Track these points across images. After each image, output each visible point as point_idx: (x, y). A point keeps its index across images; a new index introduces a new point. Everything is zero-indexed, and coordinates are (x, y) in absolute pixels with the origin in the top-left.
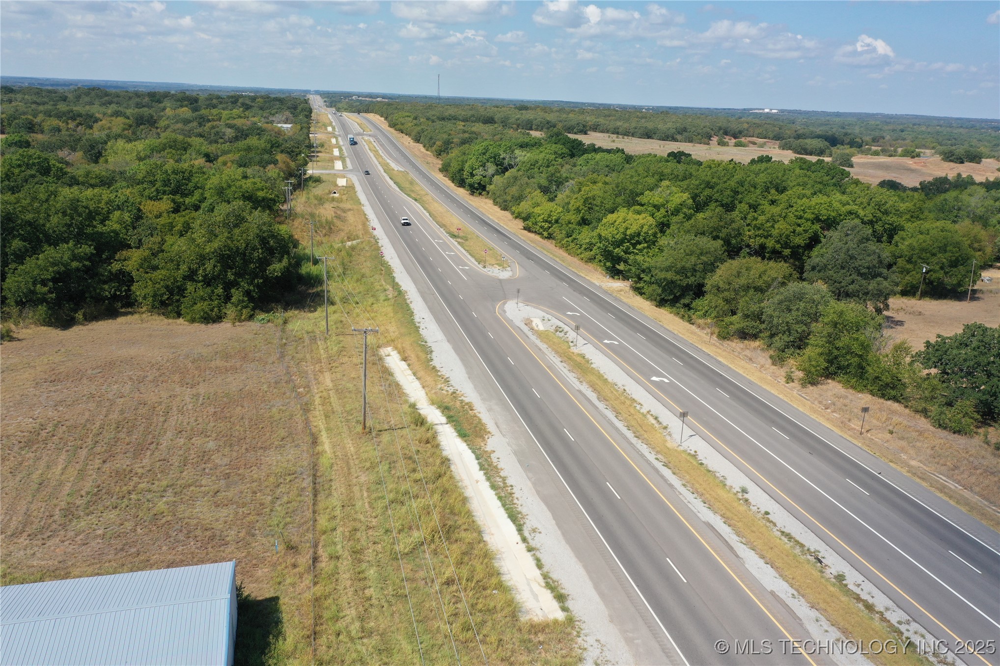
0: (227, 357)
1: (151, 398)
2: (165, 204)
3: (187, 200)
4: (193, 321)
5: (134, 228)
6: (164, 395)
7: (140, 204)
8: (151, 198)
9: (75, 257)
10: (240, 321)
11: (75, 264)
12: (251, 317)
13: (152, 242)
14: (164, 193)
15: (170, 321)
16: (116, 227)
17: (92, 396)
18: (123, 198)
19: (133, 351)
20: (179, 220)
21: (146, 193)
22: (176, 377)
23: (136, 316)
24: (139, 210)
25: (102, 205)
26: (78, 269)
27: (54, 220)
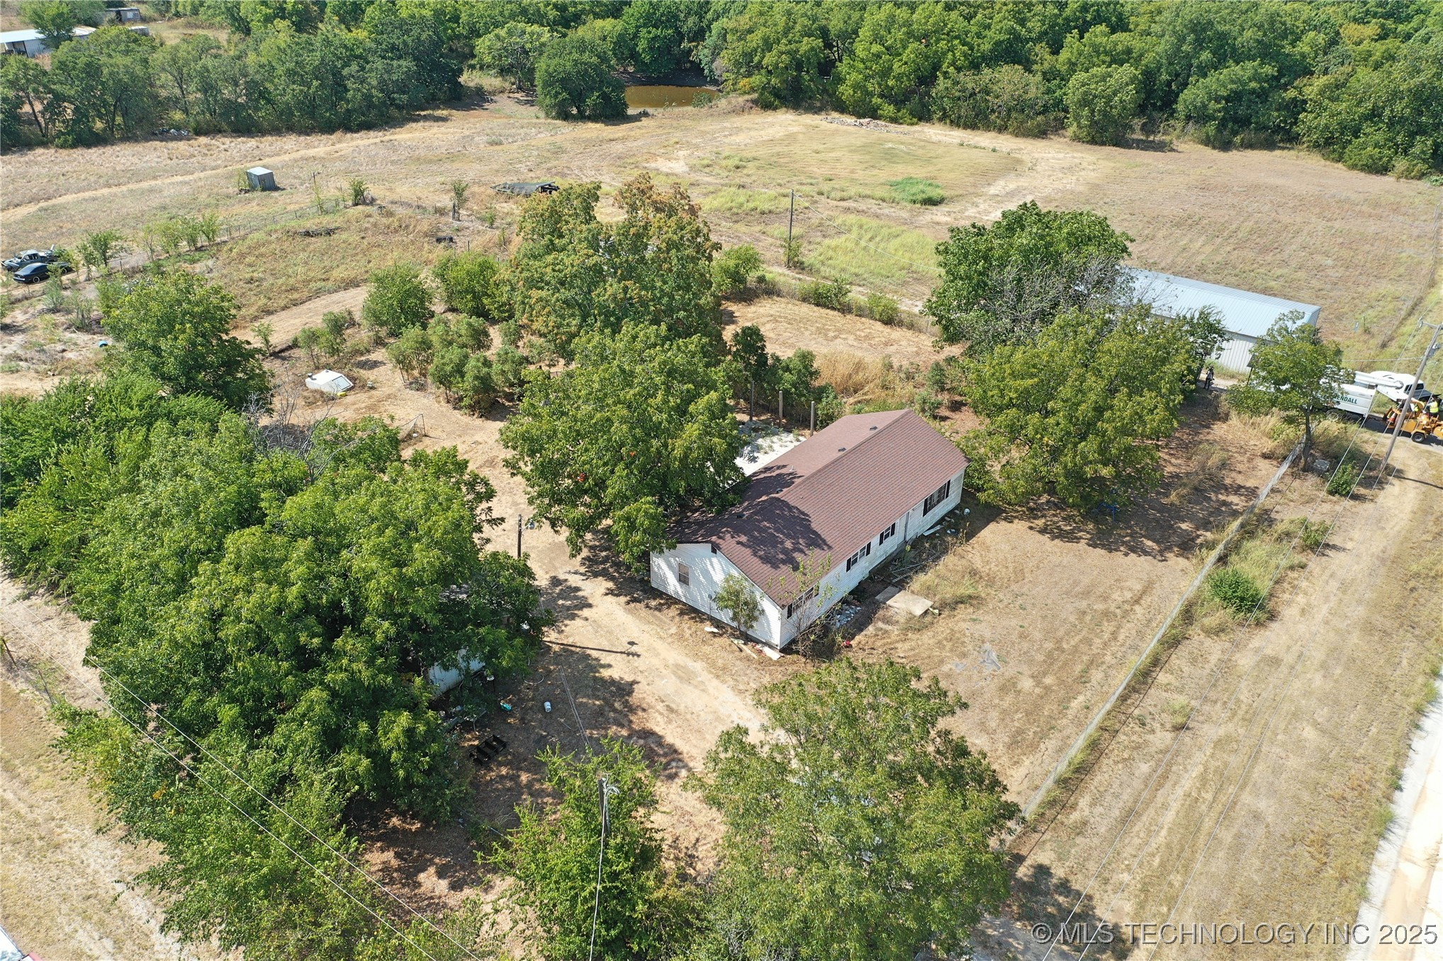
0: (1377, 205)
1: (1285, 218)
2: (1371, 29)
3: (1401, 27)
4: (1353, 167)
5: (1325, 54)
6: (1298, 220)
7: (1341, 26)
8: (1355, 20)
9: (1253, 78)
10: (1406, 177)
11: (1253, 85)
12: (1421, 176)
13: (1339, 72)
14: (1375, 15)
15: (1328, 163)
16: (1306, 49)
17: (1233, 205)
18: (1323, 17)
19: (1280, 181)
20: (1379, 49)
21: (1352, 13)
22: (1317, 210)
23: (1292, 152)
24: (1338, 33)
25: (1298, 23)
26: (1253, 91)
27: (1248, 34)
